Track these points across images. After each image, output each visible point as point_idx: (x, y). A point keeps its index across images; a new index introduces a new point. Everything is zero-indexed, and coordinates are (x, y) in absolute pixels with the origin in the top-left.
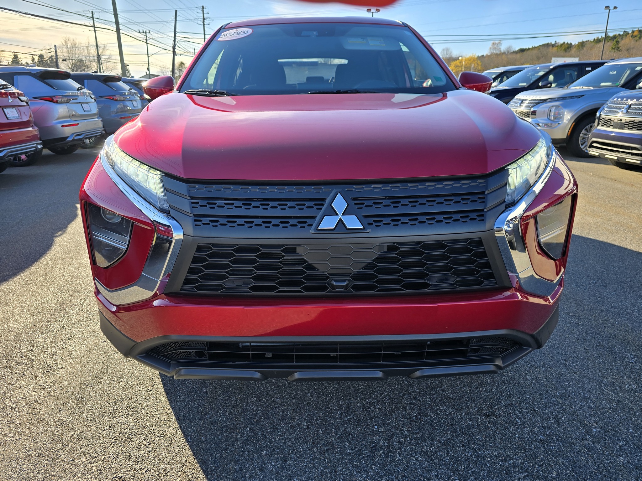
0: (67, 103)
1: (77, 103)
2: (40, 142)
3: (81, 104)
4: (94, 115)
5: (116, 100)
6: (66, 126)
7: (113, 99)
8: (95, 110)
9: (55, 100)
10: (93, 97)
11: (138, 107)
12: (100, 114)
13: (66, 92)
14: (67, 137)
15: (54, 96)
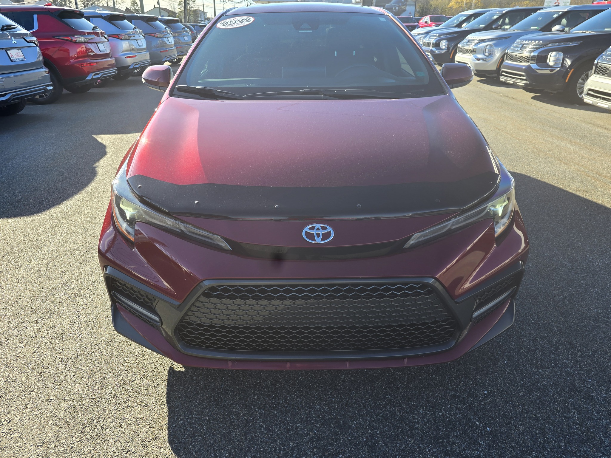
0: (128, 39)
1: (134, 40)
2: (116, 68)
3: (137, 40)
4: (144, 49)
5: (157, 37)
6: (129, 57)
7: (154, 36)
8: (145, 46)
9: (120, 37)
10: (143, 34)
11: (172, 42)
12: (148, 49)
13: (128, 31)
14: (130, 66)
15: (120, 34)
